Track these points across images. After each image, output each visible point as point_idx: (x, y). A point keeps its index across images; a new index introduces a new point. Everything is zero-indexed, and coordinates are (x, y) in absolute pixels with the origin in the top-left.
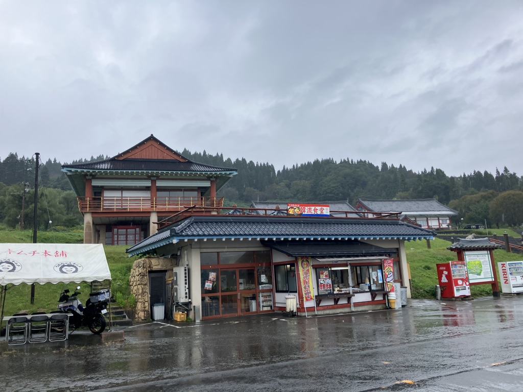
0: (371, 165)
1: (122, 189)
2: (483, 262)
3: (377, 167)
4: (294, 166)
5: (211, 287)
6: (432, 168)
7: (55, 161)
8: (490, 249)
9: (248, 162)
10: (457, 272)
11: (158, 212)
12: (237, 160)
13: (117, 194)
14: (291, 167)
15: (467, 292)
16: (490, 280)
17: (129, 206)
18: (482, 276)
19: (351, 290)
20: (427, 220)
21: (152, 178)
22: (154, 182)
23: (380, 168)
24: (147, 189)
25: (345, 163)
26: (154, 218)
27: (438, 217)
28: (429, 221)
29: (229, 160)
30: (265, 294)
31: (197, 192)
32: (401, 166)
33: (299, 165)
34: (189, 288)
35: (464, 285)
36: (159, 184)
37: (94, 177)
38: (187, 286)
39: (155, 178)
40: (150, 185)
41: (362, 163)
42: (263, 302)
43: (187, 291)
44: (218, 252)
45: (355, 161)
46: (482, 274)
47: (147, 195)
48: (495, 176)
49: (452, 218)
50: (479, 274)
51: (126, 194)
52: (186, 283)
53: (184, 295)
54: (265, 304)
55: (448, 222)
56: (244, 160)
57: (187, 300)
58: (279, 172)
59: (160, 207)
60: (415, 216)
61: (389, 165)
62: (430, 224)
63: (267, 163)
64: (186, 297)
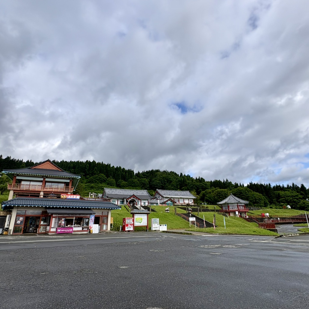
0: (175, 174)
1: (30, 181)
2: (143, 218)
3: (178, 175)
4: (143, 172)
5: (20, 223)
6: (199, 177)
7: (31, 161)
8: (147, 214)
9: (122, 168)
10: (129, 221)
11: (44, 192)
12: (117, 167)
13: (28, 183)
14: (142, 172)
15: (132, 229)
16: (145, 225)
17: (31, 188)
18: (142, 223)
19: (73, 226)
20: (184, 200)
21: (44, 177)
22: (44, 179)
23: (179, 176)
24: (41, 181)
25: (165, 172)
26: (42, 193)
27: (188, 199)
28: (185, 201)
29: (113, 166)
30: (43, 226)
31: (64, 184)
32: (188, 175)
33: (145, 171)
34: (10, 223)
35: (131, 226)
36: (47, 180)
37: (18, 175)
38: (9, 222)
39: (45, 177)
40: (43, 180)
41: (172, 173)
42: (42, 229)
43: (8, 224)
44: (26, 210)
45: (169, 171)
46: (142, 222)
47: (41, 184)
48: (222, 182)
49: (194, 200)
50: (141, 223)
51: (32, 183)
52: (8, 221)
53: (7, 225)
54: (42, 230)
55: (193, 201)
56: (120, 167)
57: (8, 227)
58: (136, 174)
59: (45, 190)
60: (174, 198)
61: (183, 174)
62: (185, 202)
63: (131, 169)
64: (7, 226)
